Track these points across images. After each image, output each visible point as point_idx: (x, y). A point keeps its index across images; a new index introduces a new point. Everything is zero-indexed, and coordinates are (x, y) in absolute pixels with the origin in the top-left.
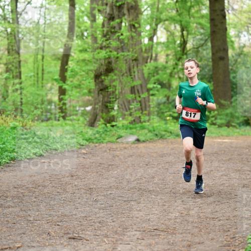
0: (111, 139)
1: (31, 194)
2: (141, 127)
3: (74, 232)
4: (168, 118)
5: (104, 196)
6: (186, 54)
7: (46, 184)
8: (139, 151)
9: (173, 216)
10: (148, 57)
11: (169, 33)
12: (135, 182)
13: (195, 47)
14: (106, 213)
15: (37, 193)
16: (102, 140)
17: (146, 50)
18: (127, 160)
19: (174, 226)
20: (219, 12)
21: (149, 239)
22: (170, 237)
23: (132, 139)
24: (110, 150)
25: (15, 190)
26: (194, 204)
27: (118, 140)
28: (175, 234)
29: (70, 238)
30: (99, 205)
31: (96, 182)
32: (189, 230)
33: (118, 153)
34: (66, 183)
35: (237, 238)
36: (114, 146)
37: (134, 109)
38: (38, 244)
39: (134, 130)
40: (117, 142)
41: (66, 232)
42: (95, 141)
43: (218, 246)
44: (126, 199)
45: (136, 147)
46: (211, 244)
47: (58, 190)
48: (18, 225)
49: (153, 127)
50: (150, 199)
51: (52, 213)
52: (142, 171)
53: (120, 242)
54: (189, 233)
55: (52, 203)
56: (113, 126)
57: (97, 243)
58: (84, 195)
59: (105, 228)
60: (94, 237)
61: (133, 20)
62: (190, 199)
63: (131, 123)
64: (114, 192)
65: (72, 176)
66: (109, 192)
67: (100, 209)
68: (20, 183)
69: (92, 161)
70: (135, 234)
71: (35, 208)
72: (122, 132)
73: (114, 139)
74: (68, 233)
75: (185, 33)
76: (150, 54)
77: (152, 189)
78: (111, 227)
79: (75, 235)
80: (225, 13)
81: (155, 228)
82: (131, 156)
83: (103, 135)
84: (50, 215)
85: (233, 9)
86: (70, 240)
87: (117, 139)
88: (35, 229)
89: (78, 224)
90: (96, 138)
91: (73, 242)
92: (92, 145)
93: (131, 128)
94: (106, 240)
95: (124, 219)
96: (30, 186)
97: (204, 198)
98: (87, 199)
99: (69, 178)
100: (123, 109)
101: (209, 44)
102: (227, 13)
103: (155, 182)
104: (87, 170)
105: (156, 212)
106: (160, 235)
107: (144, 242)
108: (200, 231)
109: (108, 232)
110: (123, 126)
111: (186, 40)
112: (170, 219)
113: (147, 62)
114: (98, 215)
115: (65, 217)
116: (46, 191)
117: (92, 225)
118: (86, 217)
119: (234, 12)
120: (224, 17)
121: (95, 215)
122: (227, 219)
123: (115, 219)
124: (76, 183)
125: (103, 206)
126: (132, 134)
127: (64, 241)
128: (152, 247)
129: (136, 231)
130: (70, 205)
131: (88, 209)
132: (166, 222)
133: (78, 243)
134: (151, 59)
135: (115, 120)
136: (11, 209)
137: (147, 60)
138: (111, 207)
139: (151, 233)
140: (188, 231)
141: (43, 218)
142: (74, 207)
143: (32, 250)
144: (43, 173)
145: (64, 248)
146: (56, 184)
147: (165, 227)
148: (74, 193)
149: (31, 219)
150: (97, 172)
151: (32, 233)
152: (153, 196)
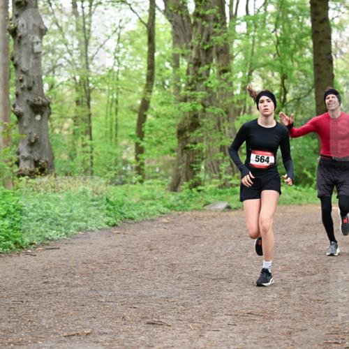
0: (197, 207)
1: (102, 271)
2: (232, 191)
3: (153, 316)
5: (189, 273)
6: (285, 106)
7: (120, 260)
8: (230, 220)
9: (270, 297)
10: (240, 109)
11: (265, 81)
12: (225, 258)
13: (296, 97)
14: (191, 294)
15: (110, 270)
16: (186, 207)
17: (238, 101)
18: (215, 231)
19: (272, 310)
20: (324, 57)
21: (242, 324)
22: (267, 322)
23: (222, 206)
24: (195, 219)
25: (84, 265)
26: (296, 283)
27: (205, 208)
28: (273, 319)
29: (148, 323)
30: (182, 284)
31: (179, 257)
32: (290, 314)
33: (205, 222)
34: (144, 258)
35: (347, 324)
36: (201, 214)
37: (224, 171)
38: (110, 330)
39: (224, 196)
40: (204, 210)
41: (144, 316)
42: (178, 208)
43: (324, 334)
44: (215, 277)
45: (227, 215)
46: (316, 331)
47: (135, 267)
48: (88, 307)
51: (128, 293)
52: (234, 244)
53: (208, 328)
54: (290, 318)
55: (127, 281)
56: (199, 191)
57: (181, 329)
58: (166, 272)
59: (189, 311)
60: (177, 322)
61: (223, 65)
62: (291, 277)
63: (220, 187)
64: (200, 269)
65: (151, 250)
66: (195, 269)
67: (184, 289)
68: (89, 257)
69: (175, 232)
70: (226, 319)
71: (107, 287)
72: (209, 198)
73: (200, 206)
74: (146, 317)
75: (285, 81)
76: (242, 106)
77: (245, 265)
78: (197, 310)
79: (154, 319)
80: (331, 57)
81: (249, 311)
82: (221, 226)
83: (187, 202)
84: (125, 296)
85: (341, 53)
86: (149, 325)
87: (204, 206)
88: (108, 312)
89: (158, 306)
90: (179, 205)
91: (151, 328)
92: (174, 213)
93: (220, 193)
94: (190, 326)
95: (212, 301)
96: (102, 262)
97: (307, 277)
98: (169, 277)
99: (148, 252)
100: (210, 170)
101: (313, 94)
102: (334, 57)
103: (249, 256)
104: (168, 242)
105: (250, 293)
106: (255, 320)
107: (236, 329)
108: (303, 315)
109: (193, 316)
110: (210, 190)
111: (287, 89)
112: (267, 301)
113: (239, 115)
114: (181, 296)
115: (143, 298)
116: (120, 267)
117: (174, 308)
118: (167, 298)
119: (343, 57)
120: (331, 61)
121: (179, 296)
122: (335, 302)
123: (202, 301)
124: (156, 258)
125: (188, 285)
126: (222, 200)
127: (142, 326)
128: (245, 335)
129: (227, 315)
130: (148, 284)
131: (170, 288)
132: (263, 305)
133: (157, 329)
134: (244, 112)
135: (202, 183)
136: (79, 289)
137: (240, 112)
138: (197, 287)
139: (245, 318)
140: (288, 316)
141: (117, 299)
142: (153, 286)
143: (104, 337)
144: (117, 246)
145: (141, 334)
146: (132, 259)
147: (261, 311)
148: (153, 270)
149: (103, 301)
150: (181, 245)
151: (104, 317)
152: (247, 274)
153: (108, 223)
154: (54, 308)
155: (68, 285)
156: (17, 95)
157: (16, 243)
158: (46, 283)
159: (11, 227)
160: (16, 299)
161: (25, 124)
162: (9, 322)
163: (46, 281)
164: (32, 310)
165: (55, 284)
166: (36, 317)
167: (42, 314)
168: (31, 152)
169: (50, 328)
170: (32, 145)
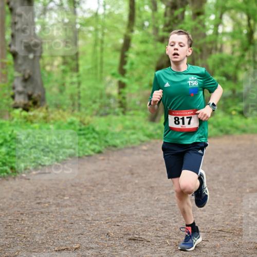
1: (89, 193)
3: (134, 233)
4: (234, 113)
5: (166, 195)
6: (253, 44)
7: (105, 182)
9: (239, 216)
10: (212, 48)
11: (235, 23)
14: (168, 213)
15: (95, 192)
19: (240, 227)
21: (213, 240)
22: (236, 239)
25: (73, 188)
28: (241, 236)
29: (130, 239)
30: (160, 205)
31: (157, 181)
34: (126, 181)
38: (97, 245)
41: (126, 233)
42: (156, 137)
47: (118, 189)
48: (76, 225)
49: (218, 122)
50: (214, 199)
51: (111, 212)
55: (111, 202)
57: (159, 244)
58: (145, 194)
59: (166, 229)
60: (156, 238)
61: (197, 8)
65: (132, 174)
67: (161, 209)
68: (77, 181)
71: (93, 207)
74: (128, 234)
75: (252, 22)
76: (214, 45)
77: (216, 188)
78: (174, 228)
79: (136, 236)
81: (221, 229)
84: (109, 215)
86: (131, 241)
88: (94, 230)
89: (139, 224)
90: (157, 134)
92: (153, 141)
94: (168, 241)
96: (89, 184)
98: (148, 198)
99: (129, 176)
103: (220, 180)
104: (148, 167)
105: (221, 212)
106: (225, 236)
107: (208, 244)
109: (170, 233)
111: (253, 28)
112: (235, 220)
114: (159, 215)
115: (125, 217)
116: (105, 190)
117: (153, 226)
118: (147, 217)
121: (157, 215)
123: (177, 220)
124: (137, 181)
125: (165, 205)
127: (124, 242)
128: (216, 249)
130: (130, 204)
131: (149, 208)
132: (231, 223)
133: (138, 244)
134: (216, 50)
136: (68, 209)
137: (211, 51)
138: (173, 207)
139: (216, 234)
141: (102, 218)
142: (134, 206)
143: (90, 252)
144: (101, 171)
145: (124, 249)
146: (115, 182)
147: (230, 228)
148: (134, 192)
149: (90, 219)
150: (159, 170)
151: (91, 233)
152: (218, 196)
153: (93, 150)
154: (46, 225)
155: (58, 205)
156: (13, 36)
157: (12, 168)
158: (39, 203)
159: (8, 154)
160: (12, 218)
161: (19, 62)
162: (7, 238)
163: (39, 201)
164: (26, 228)
165: (47, 205)
166: (30, 234)
167: (35, 231)
168: (25, 87)
169: (43, 243)
170: (26, 80)
